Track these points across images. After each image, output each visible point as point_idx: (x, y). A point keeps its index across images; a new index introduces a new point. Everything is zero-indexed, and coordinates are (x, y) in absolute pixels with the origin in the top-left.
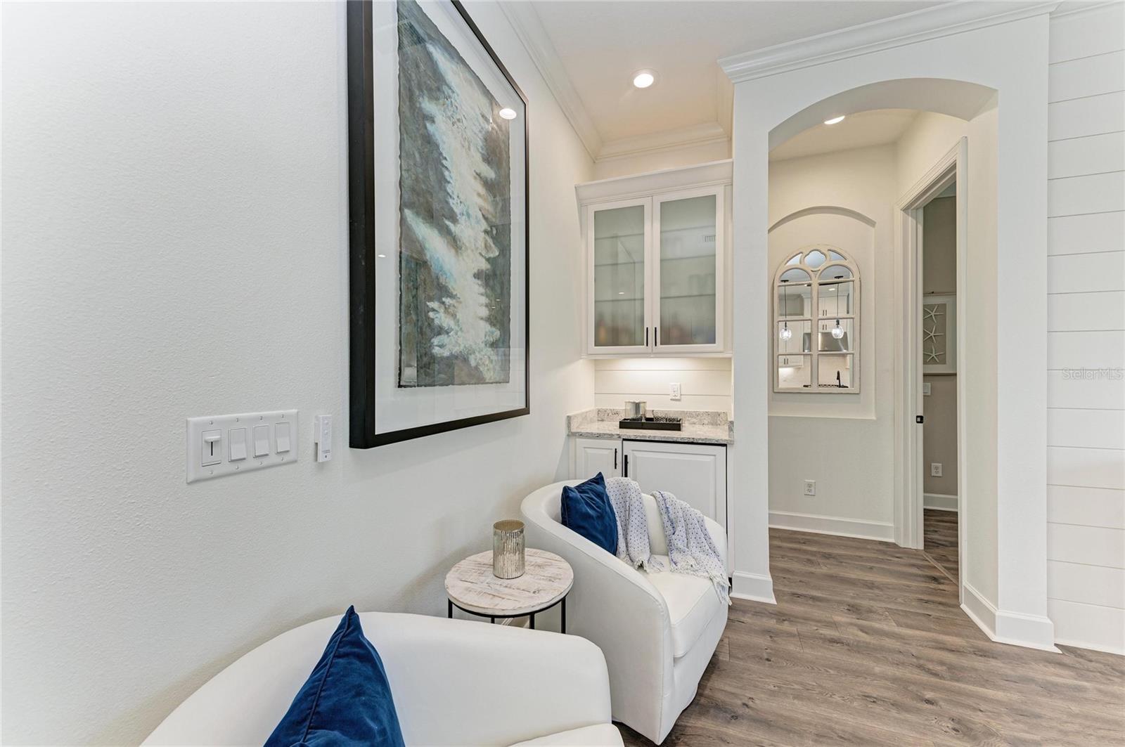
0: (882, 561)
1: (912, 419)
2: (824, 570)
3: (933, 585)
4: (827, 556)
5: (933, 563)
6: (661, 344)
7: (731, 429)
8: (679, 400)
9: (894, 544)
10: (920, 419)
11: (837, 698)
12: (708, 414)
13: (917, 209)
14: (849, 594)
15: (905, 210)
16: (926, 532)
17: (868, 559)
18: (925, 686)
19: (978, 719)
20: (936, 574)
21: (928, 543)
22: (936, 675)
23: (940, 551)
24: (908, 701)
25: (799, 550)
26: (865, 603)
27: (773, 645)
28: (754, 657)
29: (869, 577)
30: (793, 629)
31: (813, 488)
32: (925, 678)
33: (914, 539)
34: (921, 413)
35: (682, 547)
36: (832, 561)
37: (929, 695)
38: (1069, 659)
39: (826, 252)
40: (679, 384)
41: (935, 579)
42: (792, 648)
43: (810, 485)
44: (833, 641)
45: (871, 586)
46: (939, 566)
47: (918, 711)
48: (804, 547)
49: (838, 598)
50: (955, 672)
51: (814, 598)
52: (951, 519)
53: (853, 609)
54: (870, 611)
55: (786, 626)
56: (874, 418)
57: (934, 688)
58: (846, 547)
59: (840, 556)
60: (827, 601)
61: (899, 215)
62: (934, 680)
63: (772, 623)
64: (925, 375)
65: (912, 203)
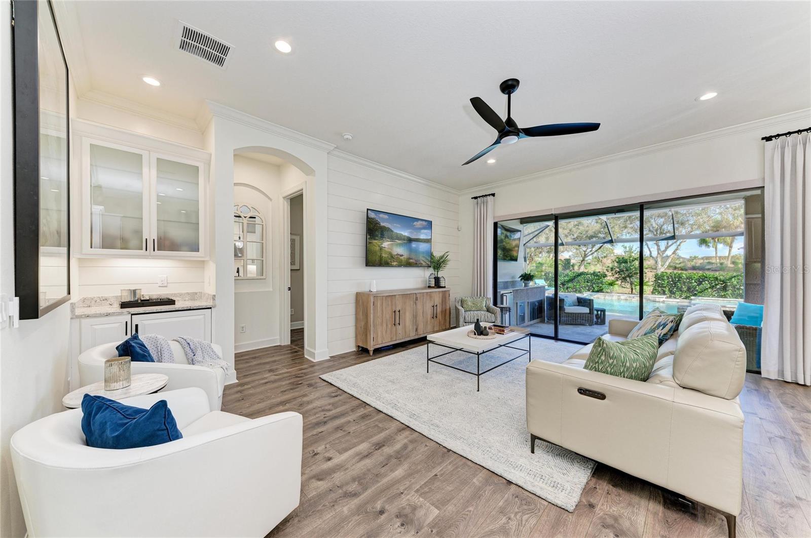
0: (276, 353)
1: (287, 289)
2: (255, 363)
3: (296, 354)
4: (255, 358)
5: (294, 347)
6: (158, 250)
7: (214, 299)
8: (166, 287)
9: (280, 345)
10: (289, 289)
11: (273, 396)
12: (188, 294)
13: (288, 199)
14: (268, 367)
15: (284, 198)
16: (291, 337)
17: (272, 353)
18: (299, 381)
19: (313, 382)
20: (296, 350)
21: (292, 341)
22: (301, 377)
23: (296, 343)
24: (295, 387)
25: (240, 360)
26: (274, 367)
27: (242, 395)
28: (236, 401)
29: (273, 359)
30: (249, 386)
31: (244, 329)
32: (298, 379)
33: (287, 341)
34: (290, 287)
35: (201, 360)
36: (257, 359)
37: (300, 383)
38: (332, 359)
39: (251, 209)
40: (166, 276)
41: (296, 352)
42: (251, 392)
43: (243, 328)
44: (266, 383)
45: (275, 361)
46: (296, 347)
47: (298, 387)
48: (242, 358)
49: (264, 370)
50: (305, 374)
51: (253, 374)
52: (301, 331)
53: (270, 371)
54: (277, 369)
55: (246, 387)
56: (271, 290)
57: (301, 380)
58: (262, 352)
59: (260, 356)
60: (259, 372)
61: (281, 200)
62: (300, 378)
63: (239, 388)
64: (291, 270)
65: (286, 197)
